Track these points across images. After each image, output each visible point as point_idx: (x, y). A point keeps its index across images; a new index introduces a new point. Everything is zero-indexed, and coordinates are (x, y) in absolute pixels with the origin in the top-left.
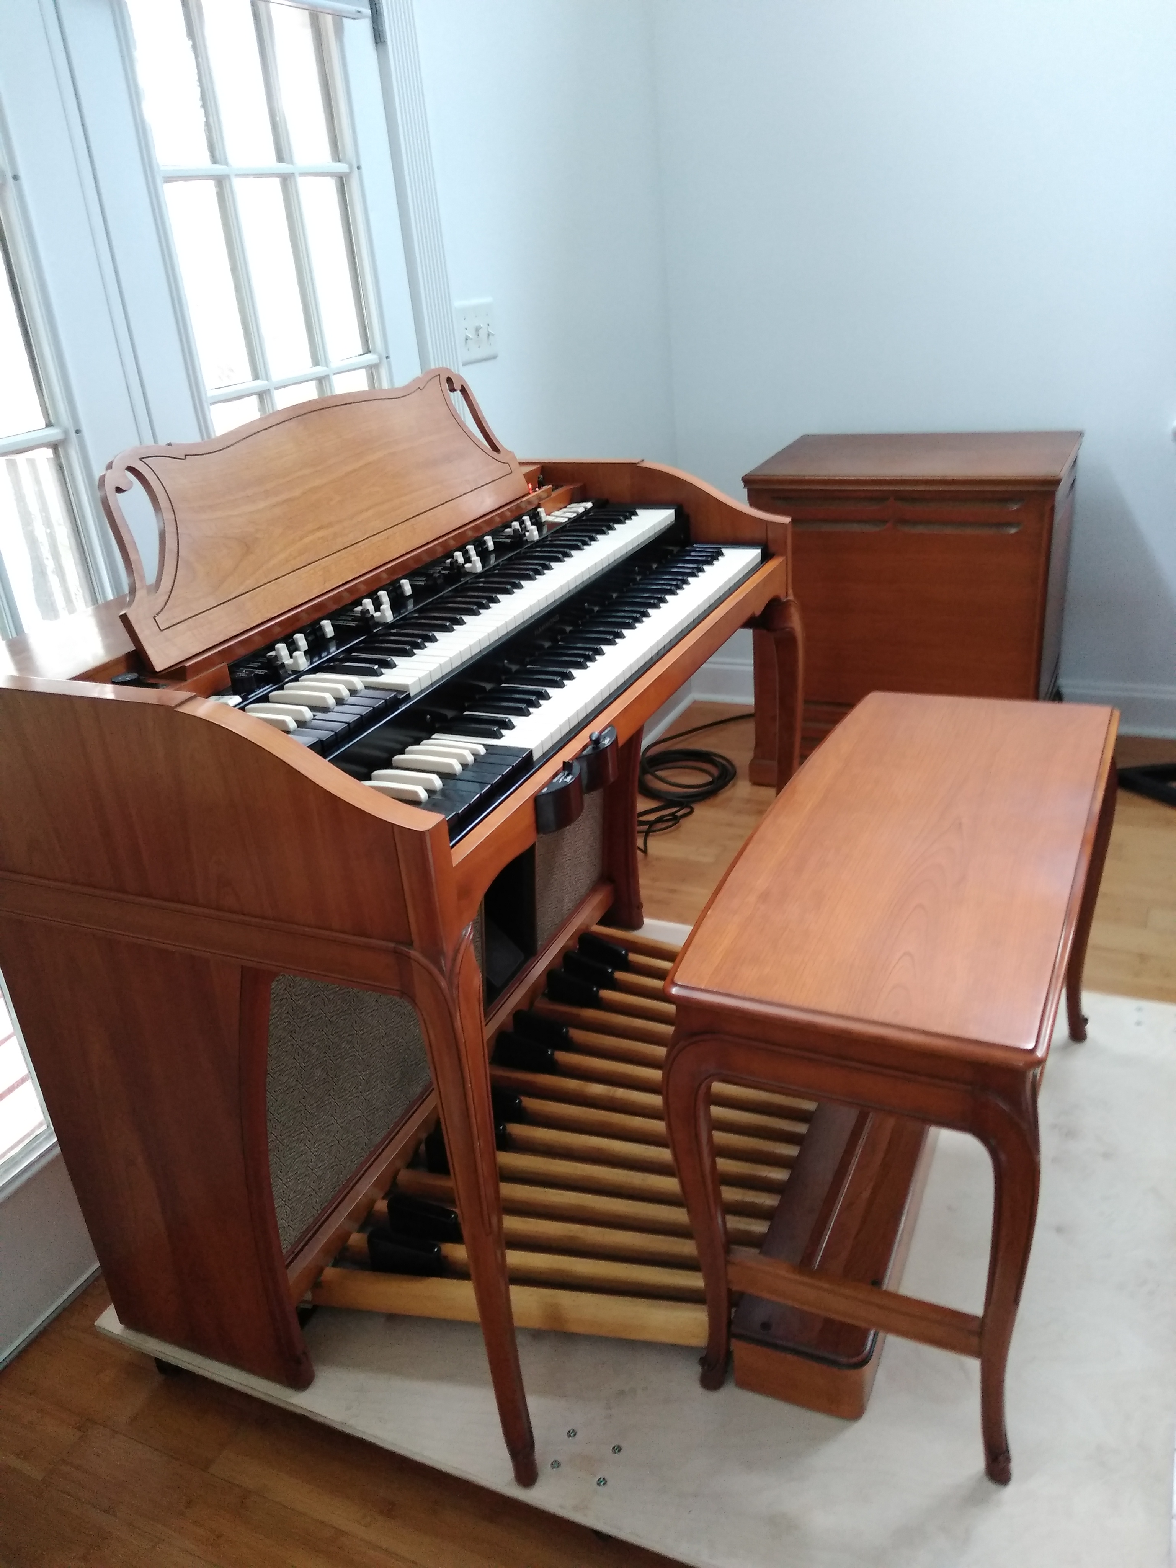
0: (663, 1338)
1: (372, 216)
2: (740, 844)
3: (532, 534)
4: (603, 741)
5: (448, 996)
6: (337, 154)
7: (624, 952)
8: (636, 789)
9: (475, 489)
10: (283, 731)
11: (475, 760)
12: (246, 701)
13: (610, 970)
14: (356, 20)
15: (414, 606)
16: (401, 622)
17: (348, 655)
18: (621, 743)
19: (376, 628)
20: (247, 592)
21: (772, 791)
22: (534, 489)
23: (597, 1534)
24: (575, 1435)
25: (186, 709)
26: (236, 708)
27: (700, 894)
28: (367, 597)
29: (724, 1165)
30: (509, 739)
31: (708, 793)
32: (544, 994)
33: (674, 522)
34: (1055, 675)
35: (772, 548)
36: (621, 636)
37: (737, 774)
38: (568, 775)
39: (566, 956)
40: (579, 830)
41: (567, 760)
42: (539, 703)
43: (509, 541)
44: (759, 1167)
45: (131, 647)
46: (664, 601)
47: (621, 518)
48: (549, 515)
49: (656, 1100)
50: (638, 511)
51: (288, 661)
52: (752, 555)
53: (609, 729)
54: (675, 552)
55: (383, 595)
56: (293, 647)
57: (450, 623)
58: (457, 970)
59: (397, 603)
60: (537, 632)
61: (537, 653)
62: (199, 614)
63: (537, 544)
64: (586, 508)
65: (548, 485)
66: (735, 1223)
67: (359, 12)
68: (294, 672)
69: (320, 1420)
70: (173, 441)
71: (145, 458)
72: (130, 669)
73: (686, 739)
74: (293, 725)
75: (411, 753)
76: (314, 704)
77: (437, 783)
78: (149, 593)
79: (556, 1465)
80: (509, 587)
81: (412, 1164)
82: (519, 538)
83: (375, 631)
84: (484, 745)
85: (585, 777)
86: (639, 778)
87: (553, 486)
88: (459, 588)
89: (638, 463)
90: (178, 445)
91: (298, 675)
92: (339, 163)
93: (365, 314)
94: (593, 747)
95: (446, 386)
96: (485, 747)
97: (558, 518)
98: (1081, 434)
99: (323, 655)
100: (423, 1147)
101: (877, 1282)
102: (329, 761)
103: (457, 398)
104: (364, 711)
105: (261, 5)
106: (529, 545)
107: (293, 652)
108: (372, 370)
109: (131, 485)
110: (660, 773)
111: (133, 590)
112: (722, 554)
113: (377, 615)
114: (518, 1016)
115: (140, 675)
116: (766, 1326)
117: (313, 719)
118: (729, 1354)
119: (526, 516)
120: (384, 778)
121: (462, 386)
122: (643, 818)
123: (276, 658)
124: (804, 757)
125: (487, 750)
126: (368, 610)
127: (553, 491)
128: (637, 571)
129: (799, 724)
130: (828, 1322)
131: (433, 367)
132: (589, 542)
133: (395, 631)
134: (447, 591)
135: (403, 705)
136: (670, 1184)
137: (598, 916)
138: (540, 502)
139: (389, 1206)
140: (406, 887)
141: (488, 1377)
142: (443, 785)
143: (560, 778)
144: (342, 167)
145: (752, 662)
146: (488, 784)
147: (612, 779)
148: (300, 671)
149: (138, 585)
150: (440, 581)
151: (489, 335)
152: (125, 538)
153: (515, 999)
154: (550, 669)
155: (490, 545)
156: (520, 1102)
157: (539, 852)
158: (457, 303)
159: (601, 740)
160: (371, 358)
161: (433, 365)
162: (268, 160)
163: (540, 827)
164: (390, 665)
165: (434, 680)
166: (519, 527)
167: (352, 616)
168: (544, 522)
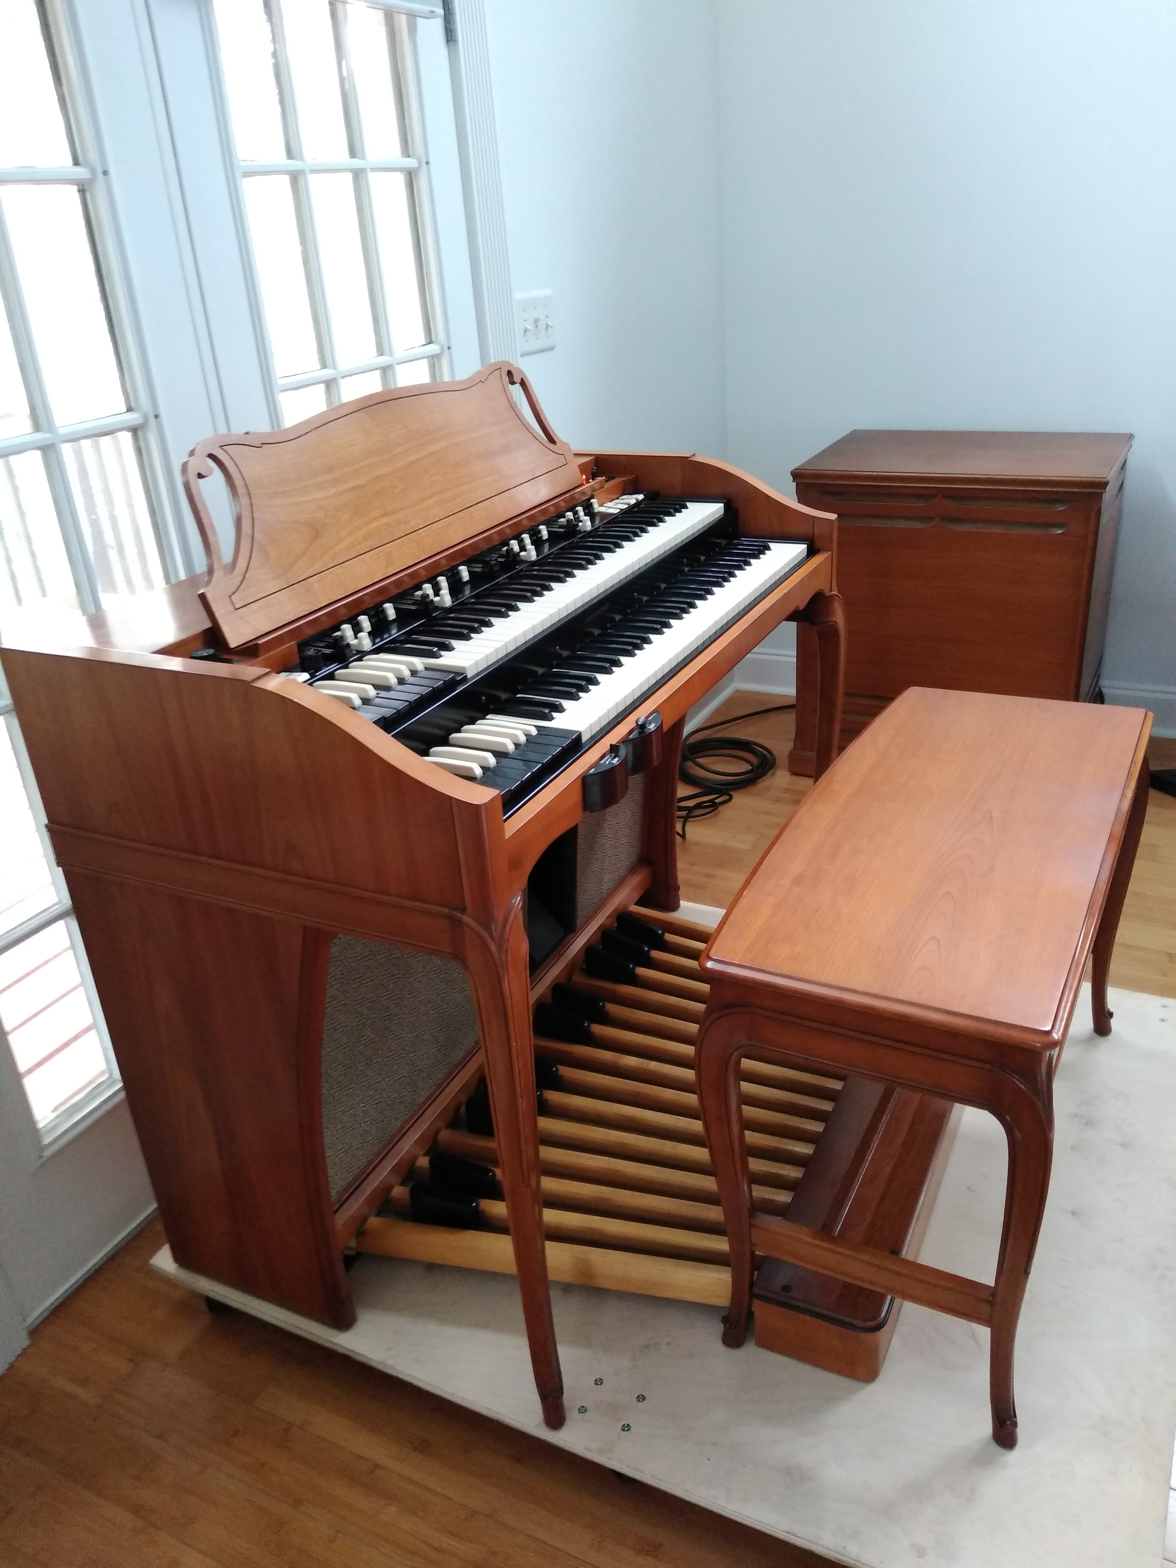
0: (689, 1297)
1: (439, 210)
2: (775, 832)
3: (585, 525)
4: (648, 726)
5: (497, 961)
6: (406, 149)
7: (660, 932)
8: (677, 776)
9: (532, 479)
10: (351, 707)
11: (527, 740)
12: (314, 678)
13: (646, 949)
14: (430, 20)
15: (471, 592)
16: (459, 607)
17: (408, 638)
18: (666, 728)
19: (435, 613)
20: (316, 574)
21: (810, 781)
22: (588, 482)
23: (620, 1476)
24: (602, 1383)
25: (262, 684)
26: (307, 683)
27: (735, 879)
28: (427, 582)
29: (752, 1137)
30: (559, 721)
31: (746, 782)
32: (581, 969)
33: (723, 516)
34: (1097, 676)
35: (818, 544)
36: (668, 626)
37: (775, 765)
38: (614, 758)
39: (604, 933)
40: (620, 812)
41: (614, 743)
42: (588, 688)
43: (563, 530)
44: (786, 1140)
45: (208, 624)
46: (711, 593)
47: (672, 510)
48: (602, 506)
49: (689, 1074)
50: (688, 504)
51: (353, 642)
52: (798, 550)
53: (655, 714)
54: (723, 545)
55: (442, 580)
56: (357, 629)
57: (505, 609)
58: (506, 937)
59: (456, 587)
60: (587, 620)
61: (587, 640)
62: (271, 595)
63: (589, 534)
64: (637, 500)
65: (602, 477)
66: (760, 1192)
67: (432, 12)
68: (358, 652)
69: (360, 1359)
70: (251, 430)
71: (225, 446)
72: (207, 645)
73: (729, 727)
74: (357, 702)
75: (467, 731)
76: (377, 682)
77: (492, 760)
78: (225, 574)
79: (583, 1410)
80: (562, 575)
81: (453, 1125)
82: (572, 528)
83: (434, 615)
84: (536, 726)
85: (630, 759)
86: (680, 765)
87: (606, 477)
88: (515, 576)
89: (690, 457)
90: (254, 433)
91: (361, 655)
92: (409, 158)
93: (429, 306)
94: (639, 732)
95: (506, 379)
96: (536, 728)
97: (610, 509)
98: (1131, 436)
99: (385, 637)
100: (463, 1109)
101: (895, 1250)
102: (392, 736)
103: (516, 391)
104: (425, 691)
105: (339, 6)
106: (583, 534)
107: (358, 633)
108: (434, 361)
109: (211, 472)
110: (700, 761)
111: (210, 571)
112: (769, 548)
113: (437, 599)
114: (557, 988)
115: (217, 651)
116: (786, 1288)
117: (377, 697)
118: (750, 1314)
119: (580, 506)
120: (442, 755)
121: (522, 380)
122: (682, 804)
123: (342, 638)
124: (842, 748)
125: (538, 731)
126: (428, 595)
127: (606, 482)
128: (686, 563)
129: (839, 715)
130: (847, 1286)
131: (493, 361)
132: (640, 533)
133: (452, 615)
134: (502, 578)
135: (460, 687)
136: (700, 1154)
137: (636, 896)
138: (594, 493)
139: (431, 1162)
140: (462, 858)
141: (523, 1326)
142: (497, 763)
143: (607, 759)
144: (411, 163)
145: (795, 653)
146: (540, 763)
147: (656, 763)
148: (364, 652)
149: (216, 566)
150: (496, 568)
151: (547, 327)
152: (205, 521)
153: (554, 972)
154: (599, 656)
155: (545, 534)
156: (557, 1070)
157: (581, 831)
158: (518, 295)
159: (647, 725)
160: (433, 348)
161: (494, 358)
162: (341, 155)
163: (587, 805)
164: (448, 648)
165: (490, 663)
166: (572, 518)
167: (414, 600)
168: (597, 512)
